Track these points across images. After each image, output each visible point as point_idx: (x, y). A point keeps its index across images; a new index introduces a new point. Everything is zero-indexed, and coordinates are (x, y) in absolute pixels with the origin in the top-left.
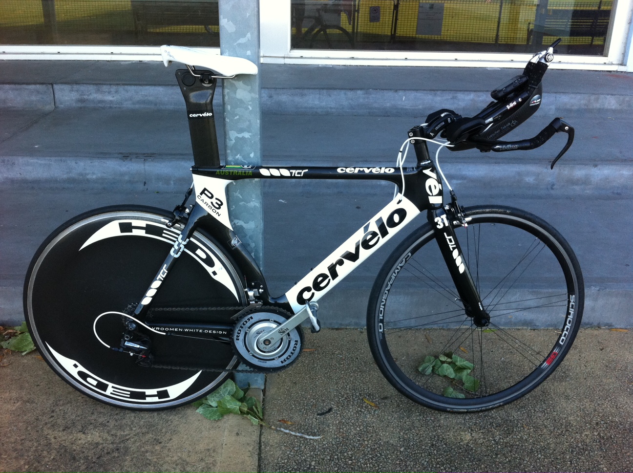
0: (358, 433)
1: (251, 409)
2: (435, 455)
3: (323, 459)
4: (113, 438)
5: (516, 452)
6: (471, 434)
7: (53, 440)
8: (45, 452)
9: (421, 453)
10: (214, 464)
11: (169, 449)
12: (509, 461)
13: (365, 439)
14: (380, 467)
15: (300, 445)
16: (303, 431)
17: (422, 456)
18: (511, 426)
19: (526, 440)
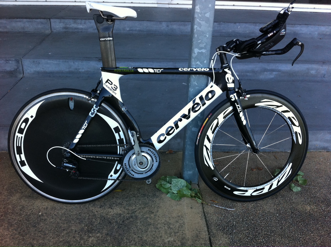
0: (253, 207)
1: (196, 194)
2: (295, 218)
3: (239, 221)
4: (128, 211)
6: (310, 206)
7: (96, 213)
8: (93, 219)
9: (288, 217)
10: (184, 223)
11: (158, 216)
13: (257, 210)
14: (269, 224)
15: (225, 213)
16: (224, 206)
18: (329, 202)
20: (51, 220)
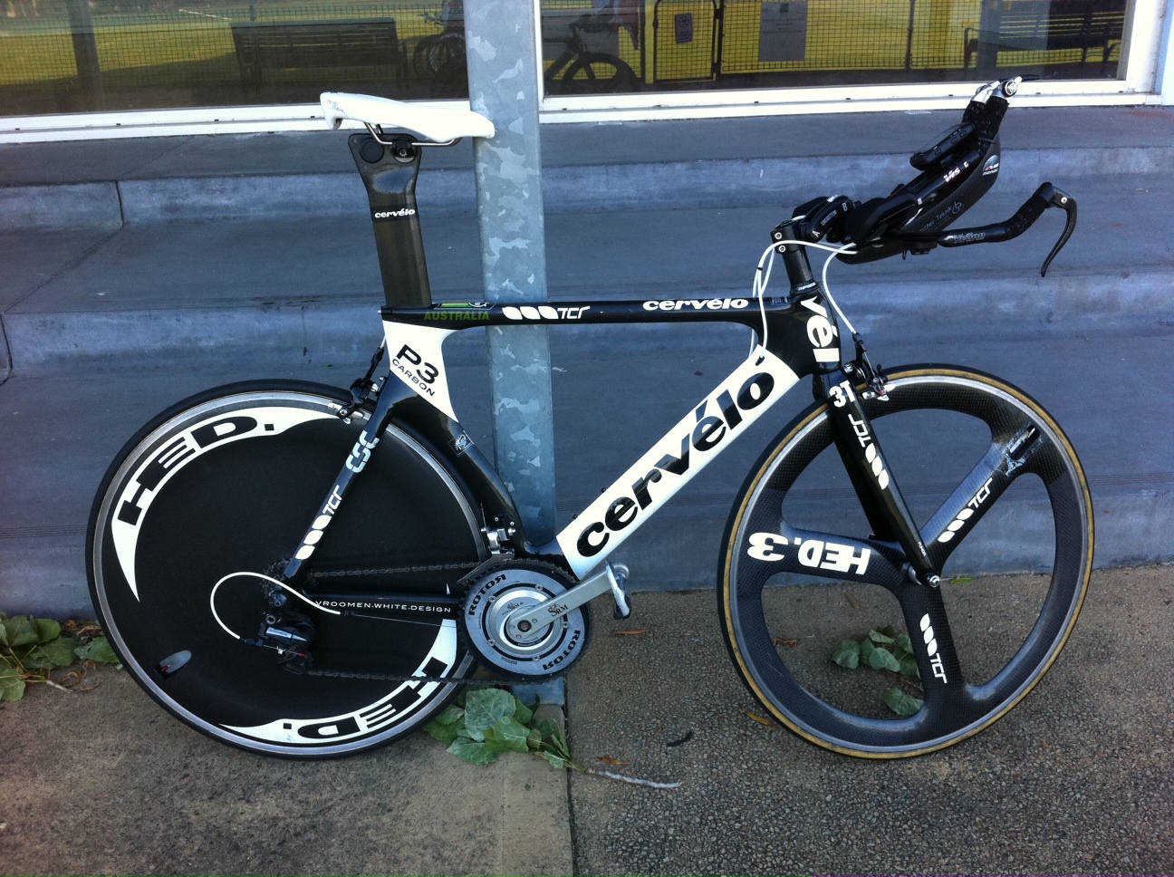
0: (746, 775)
1: (548, 740)
2: (890, 805)
3: (689, 823)
4: (302, 806)
5: (1035, 791)
6: (951, 764)
7: (194, 817)
8: (181, 839)
9: (865, 803)
10: (492, 841)
11: (407, 821)
12: (1025, 808)
13: (759, 783)
14: (793, 831)
15: (642, 801)
16: (645, 775)
17: (865, 807)
18: (1021, 747)
19: (1050, 769)
20: (38, 847)
